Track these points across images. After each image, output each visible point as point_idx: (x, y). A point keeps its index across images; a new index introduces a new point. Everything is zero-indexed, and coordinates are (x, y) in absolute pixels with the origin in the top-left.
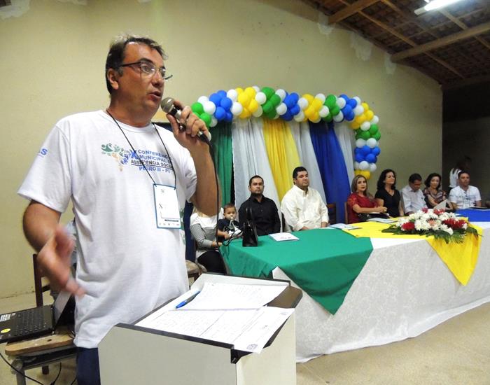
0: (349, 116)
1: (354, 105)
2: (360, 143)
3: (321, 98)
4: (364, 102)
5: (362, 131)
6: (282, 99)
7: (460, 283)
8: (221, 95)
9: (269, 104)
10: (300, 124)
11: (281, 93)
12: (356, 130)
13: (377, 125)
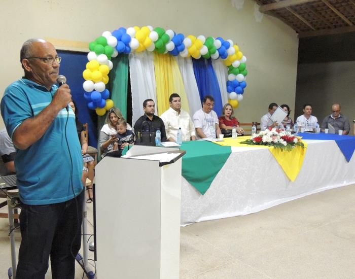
0: (223, 55)
1: (228, 47)
2: (231, 77)
3: (202, 39)
4: (236, 44)
5: (233, 68)
6: (171, 39)
7: (290, 180)
8: (121, 31)
9: (161, 41)
10: (185, 59)
11: (170, 33)
12: (228, 67)
13: (245, 64)
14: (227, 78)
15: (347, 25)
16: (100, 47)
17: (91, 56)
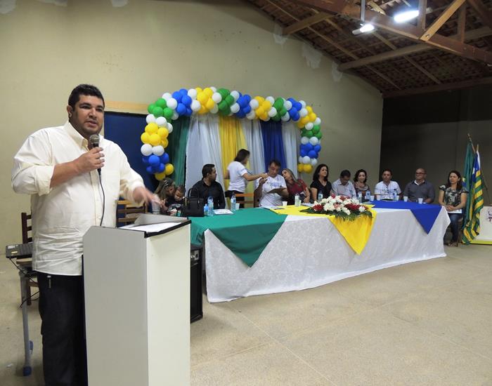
0: (295, 116)
1: (299, 107)
2: (304, 140)
3: (271, 100)
4: (309, 105)
5: (306, 130)
6: (236, 100)
8: (182, 93)
9: (224, 103)
10: (252, 120)
11: (235, 94)
12: (301, 129)
13: (319, 126)
14: (298, 141)
15: (435, 83)
16: (158, 109)
17: (150, 118)
